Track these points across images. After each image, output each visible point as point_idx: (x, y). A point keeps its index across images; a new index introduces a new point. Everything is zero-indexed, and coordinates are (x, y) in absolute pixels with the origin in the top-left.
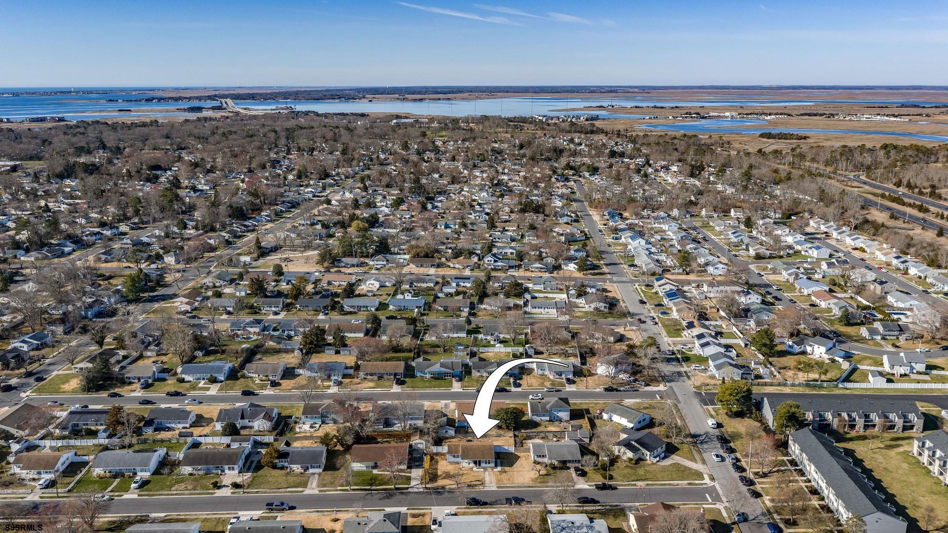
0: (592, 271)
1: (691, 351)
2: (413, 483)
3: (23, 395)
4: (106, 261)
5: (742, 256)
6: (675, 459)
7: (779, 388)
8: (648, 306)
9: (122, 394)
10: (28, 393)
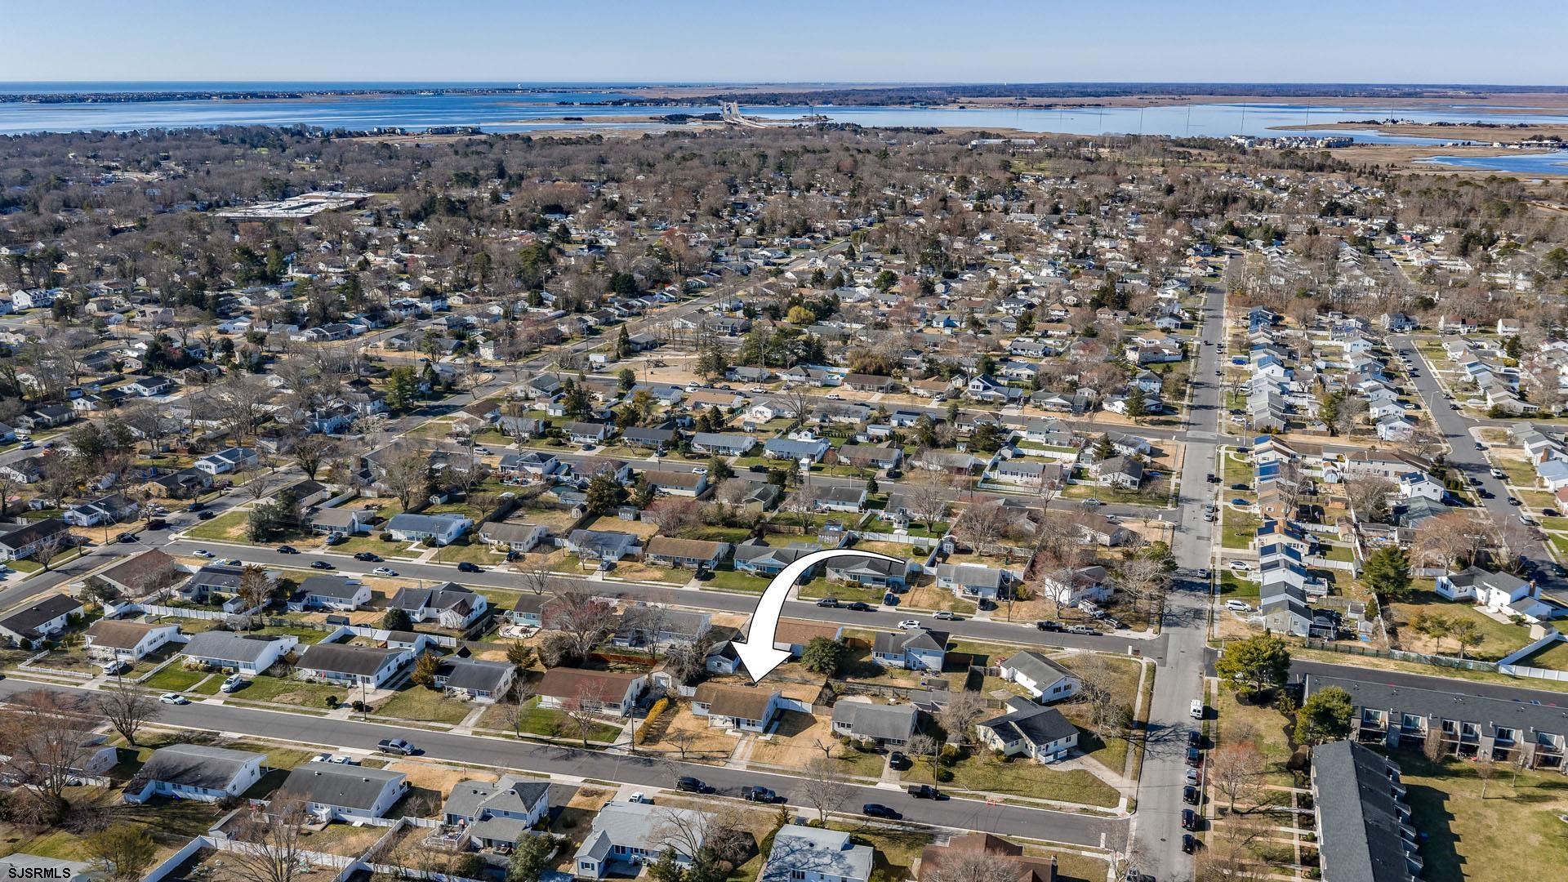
0: (1156, 418)
1: (1245, 575)
2: (620, 740)
3: (173, 537)
4: (401, 349)
5: (1468, 410)
6: (1088, 763)
7: (1375, 660)
8: (1221, 487)
9: (297, 549)
10: (180, 535)
